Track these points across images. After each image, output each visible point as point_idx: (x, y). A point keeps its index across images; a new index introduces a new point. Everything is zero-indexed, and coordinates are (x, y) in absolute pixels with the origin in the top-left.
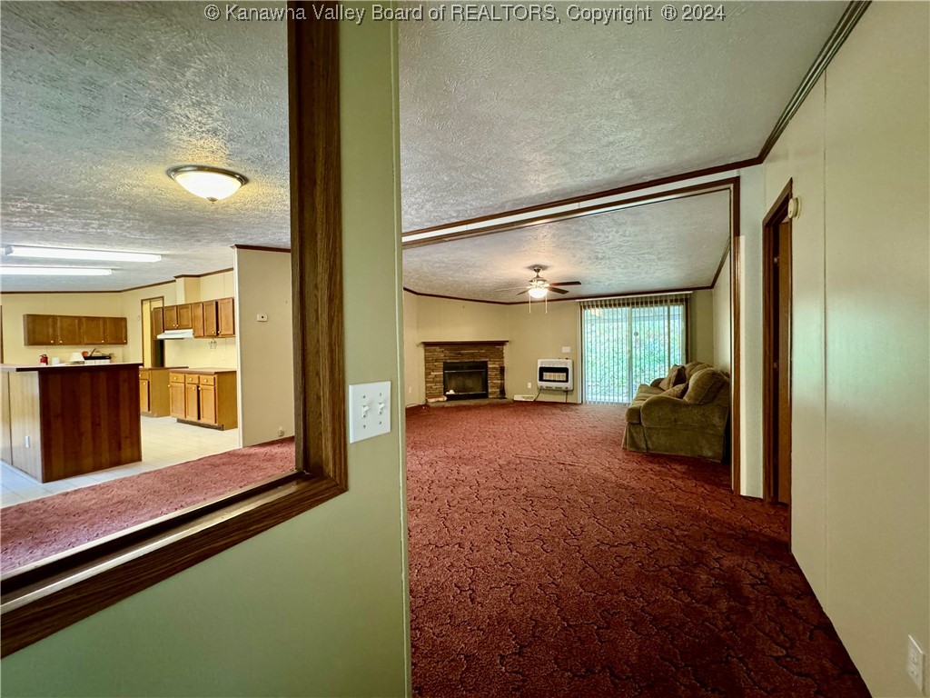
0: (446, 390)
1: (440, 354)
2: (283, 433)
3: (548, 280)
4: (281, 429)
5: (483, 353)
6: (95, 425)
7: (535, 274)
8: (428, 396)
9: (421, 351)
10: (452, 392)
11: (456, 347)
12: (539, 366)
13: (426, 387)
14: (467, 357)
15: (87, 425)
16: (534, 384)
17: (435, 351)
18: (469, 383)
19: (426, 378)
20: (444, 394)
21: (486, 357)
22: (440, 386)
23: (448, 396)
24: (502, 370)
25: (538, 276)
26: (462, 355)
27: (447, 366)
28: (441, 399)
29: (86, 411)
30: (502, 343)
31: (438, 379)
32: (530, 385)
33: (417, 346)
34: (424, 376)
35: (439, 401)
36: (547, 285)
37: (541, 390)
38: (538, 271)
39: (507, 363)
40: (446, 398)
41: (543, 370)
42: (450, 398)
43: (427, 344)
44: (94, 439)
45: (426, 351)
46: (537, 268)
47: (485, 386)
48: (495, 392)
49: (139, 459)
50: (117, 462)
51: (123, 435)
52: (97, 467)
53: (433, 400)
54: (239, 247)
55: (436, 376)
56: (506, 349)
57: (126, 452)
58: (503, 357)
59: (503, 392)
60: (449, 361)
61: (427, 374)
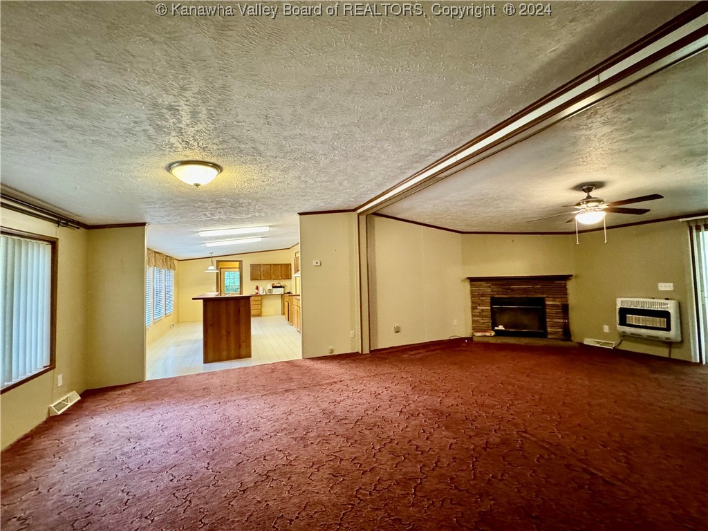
0: (494, 324)
1: (486, 289)
2: (332, 351)
3: (605, 200)
4: (331, 347)
5: (538, 289)
6: (229, 333)
7: (585, 195)
8: (475, 329)
9: (467, 286)
10: (501, 327)
11: (505, 282)
12: (619, 306)
13: (473, 321)
14: (517, 292)
15: (224, 332)
16: (613, 328)
17: (480, 286)
18: (525, 319)
19: (472, 312)
20: (493, 329)
21: (543, 293)
22: (488, 321)
23: (496, 331)
24: (565, 309)
25: (589, 197)
26: (513, 290)
27: (494, 301)
28: (488, 334)
29: (224, 324)
30: (566, 278)
31: (484, 313)
32: (606, 329)
33: (462, 281)
34: (470, 310)
35: (485, 336)
36: (604, 206)
37: (624, 336)
38: (589, 190)
39: (572, 300)
40: (493, 333)
41: (624, 312)
42: (499, 333)
43: (472, 280)
44: (227, 341)
45: (471, 285)
46: (588, 187)
47: (543, 324)
48: (557, 333)
49: (250, 356)
50: (239, 357)
51: (241, 341)
52: (229, 358)
53: (479, 334)
54: (300, 214)
55: (483, 310)
56: (570, 285)
57: (243, 352)
58: (566, 294)
59: (567, 333)
60: (497, 296)
61: (473, 308)
